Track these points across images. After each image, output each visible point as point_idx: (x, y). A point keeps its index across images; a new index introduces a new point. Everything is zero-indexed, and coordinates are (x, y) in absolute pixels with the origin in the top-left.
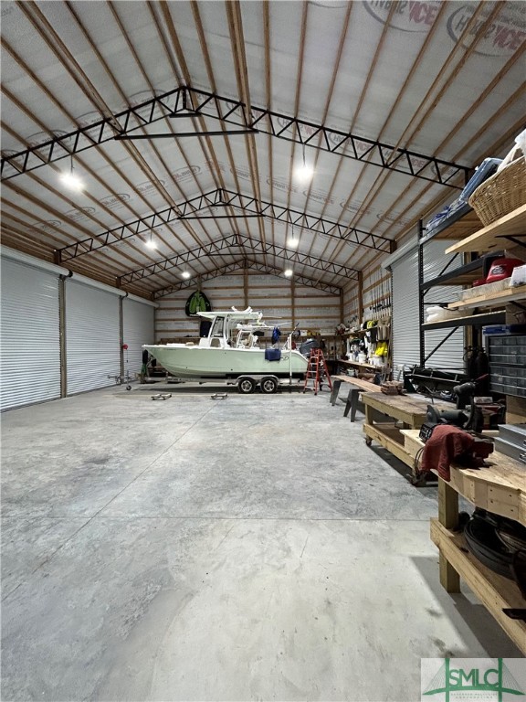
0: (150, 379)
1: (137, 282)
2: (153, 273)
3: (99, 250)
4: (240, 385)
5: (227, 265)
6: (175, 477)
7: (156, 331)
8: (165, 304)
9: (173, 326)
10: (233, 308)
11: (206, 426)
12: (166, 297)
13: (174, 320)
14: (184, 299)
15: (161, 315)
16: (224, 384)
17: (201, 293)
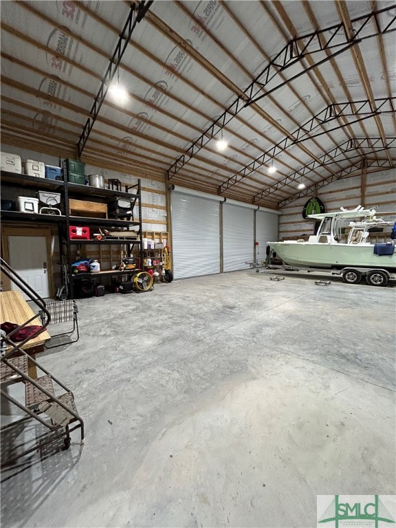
0: (271, 266)
1: (266, 198)
2: (277, 189)
3: (241, 181)
4: (344, 275)
5: (343, 170)
6: (268, 325)
7: (279, 232)
8: (286, 211)
9: (293, 227)
10: (342, 208)
11: (302, 301)
12: (288, 206)
13: (293, 223)
14: (302, 206)
15: (284, 219)
16: (329, 274)
17: (316, 198)
